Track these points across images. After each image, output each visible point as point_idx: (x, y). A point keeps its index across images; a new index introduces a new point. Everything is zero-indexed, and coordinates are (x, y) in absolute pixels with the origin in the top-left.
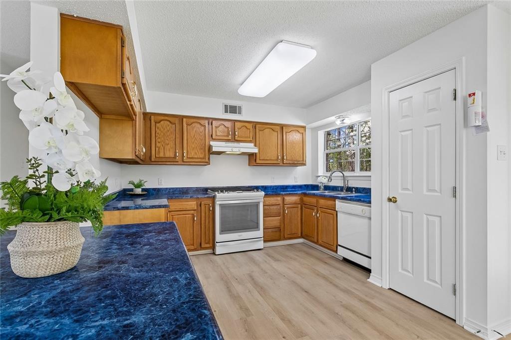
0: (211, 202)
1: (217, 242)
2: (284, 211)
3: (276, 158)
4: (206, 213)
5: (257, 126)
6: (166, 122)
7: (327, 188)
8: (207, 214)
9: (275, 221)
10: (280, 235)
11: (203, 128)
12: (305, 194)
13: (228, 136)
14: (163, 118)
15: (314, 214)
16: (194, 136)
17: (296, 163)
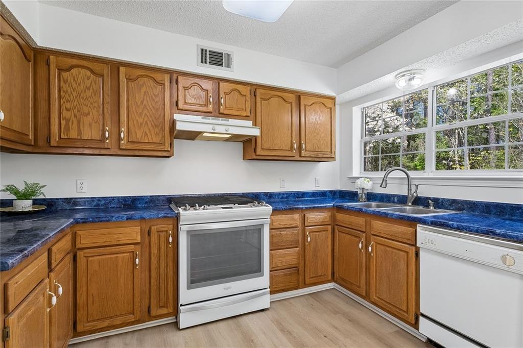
0: (171, 226)
1: (181, 305)
2: (304, 237)
3: (288, 147)
4: (159, 249)
5: (259, 92)
6: (83, 71)
7: (371, 197)
8: (162, 250)
9: (290, 256)
10: (298, 281)
11: (159, 88)
12: (340, 209)
13: (206, 105)
14: (75, 62)
15: (360, 245)
16: (142, 102)
17: (320, 156)
